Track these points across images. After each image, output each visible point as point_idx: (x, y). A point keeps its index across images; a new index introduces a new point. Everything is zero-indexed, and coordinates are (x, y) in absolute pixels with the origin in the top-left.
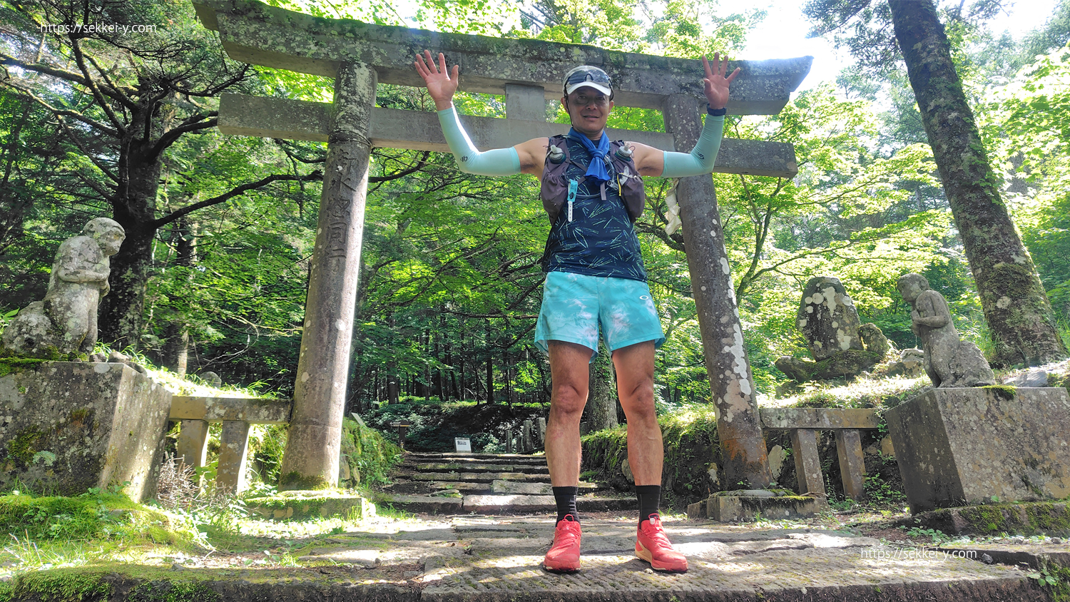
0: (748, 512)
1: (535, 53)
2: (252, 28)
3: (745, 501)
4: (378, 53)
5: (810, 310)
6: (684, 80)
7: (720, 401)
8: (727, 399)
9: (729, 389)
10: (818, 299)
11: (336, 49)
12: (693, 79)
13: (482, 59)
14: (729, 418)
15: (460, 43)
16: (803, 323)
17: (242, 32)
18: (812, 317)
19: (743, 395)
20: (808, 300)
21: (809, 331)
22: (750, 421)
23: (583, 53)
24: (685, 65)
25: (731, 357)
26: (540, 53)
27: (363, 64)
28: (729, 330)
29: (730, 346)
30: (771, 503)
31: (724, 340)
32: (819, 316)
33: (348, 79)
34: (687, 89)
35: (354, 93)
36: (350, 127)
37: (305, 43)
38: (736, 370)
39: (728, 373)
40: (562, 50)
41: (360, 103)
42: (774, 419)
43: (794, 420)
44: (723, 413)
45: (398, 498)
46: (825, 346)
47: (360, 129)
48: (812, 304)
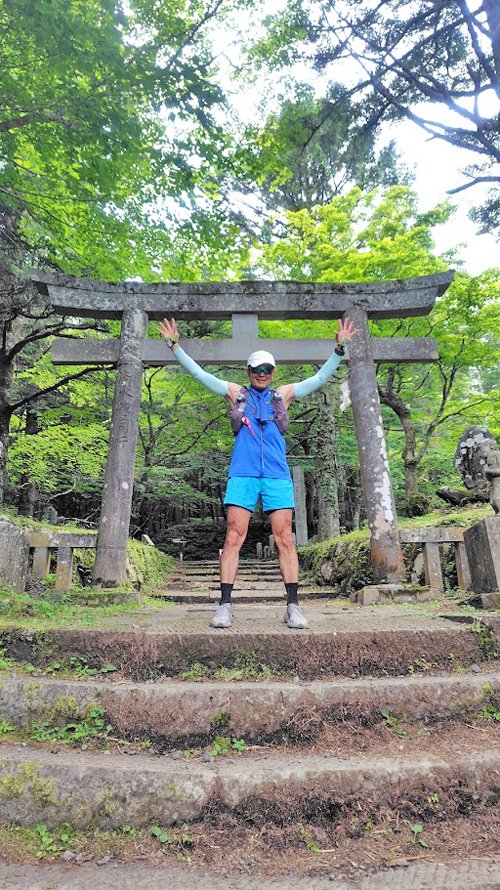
0: (383, 599)
1: (251, 290)
2: (70, 294)
3: (381, 592)
4: (148, 302)
5: (464, 451)
6: (356, 298)
7: (371, 525)
8: (376, 524)
9: (377, 517)
10: (470, 443)
11: (122, 303)
12: (363, 297)
13: (215, 297)
14: (377, 537)
15: (201, 289)
16: (459, 461)
17: (63, 297)
18: (466, 457)
19: (387, 521)
20: (463, 445)
21: (462, 468)
22: (391, 539)
23: (285, 286)
24: (357, 288)
25: (380, 495)
26: (255, 290)
27: (138, 311)
28: (379, 477)
29: (380, 487)
30: (401, 592)
31: (376, 484)
32: (470, 456)
33: (129, 323)
34: (358, 305)
35: (133, 332)
36: (131, 355)
37: (103, 300)
38: (383, 504)
39: (377, 506)
40: (270, 286)
41: (137, 338)
42: (409, 536)
43: (424, 537)
44: (374, 534)
45: (168, 593)
46: (474, 478)
47: (136, 355)
48: (466, 447)
